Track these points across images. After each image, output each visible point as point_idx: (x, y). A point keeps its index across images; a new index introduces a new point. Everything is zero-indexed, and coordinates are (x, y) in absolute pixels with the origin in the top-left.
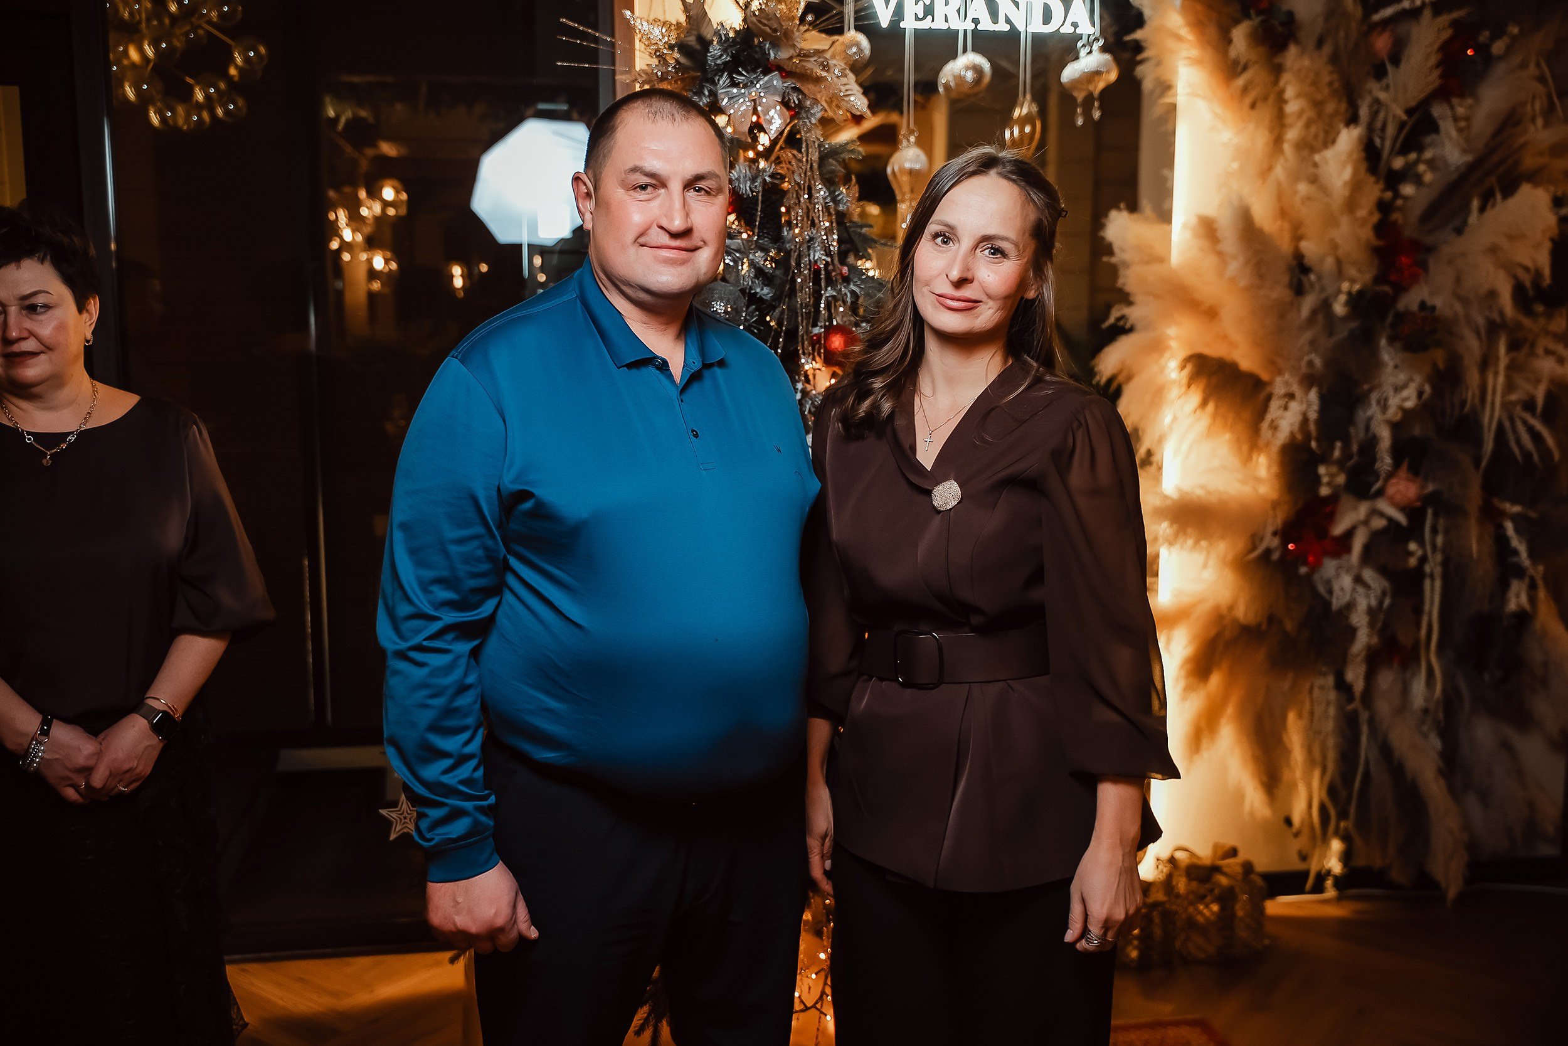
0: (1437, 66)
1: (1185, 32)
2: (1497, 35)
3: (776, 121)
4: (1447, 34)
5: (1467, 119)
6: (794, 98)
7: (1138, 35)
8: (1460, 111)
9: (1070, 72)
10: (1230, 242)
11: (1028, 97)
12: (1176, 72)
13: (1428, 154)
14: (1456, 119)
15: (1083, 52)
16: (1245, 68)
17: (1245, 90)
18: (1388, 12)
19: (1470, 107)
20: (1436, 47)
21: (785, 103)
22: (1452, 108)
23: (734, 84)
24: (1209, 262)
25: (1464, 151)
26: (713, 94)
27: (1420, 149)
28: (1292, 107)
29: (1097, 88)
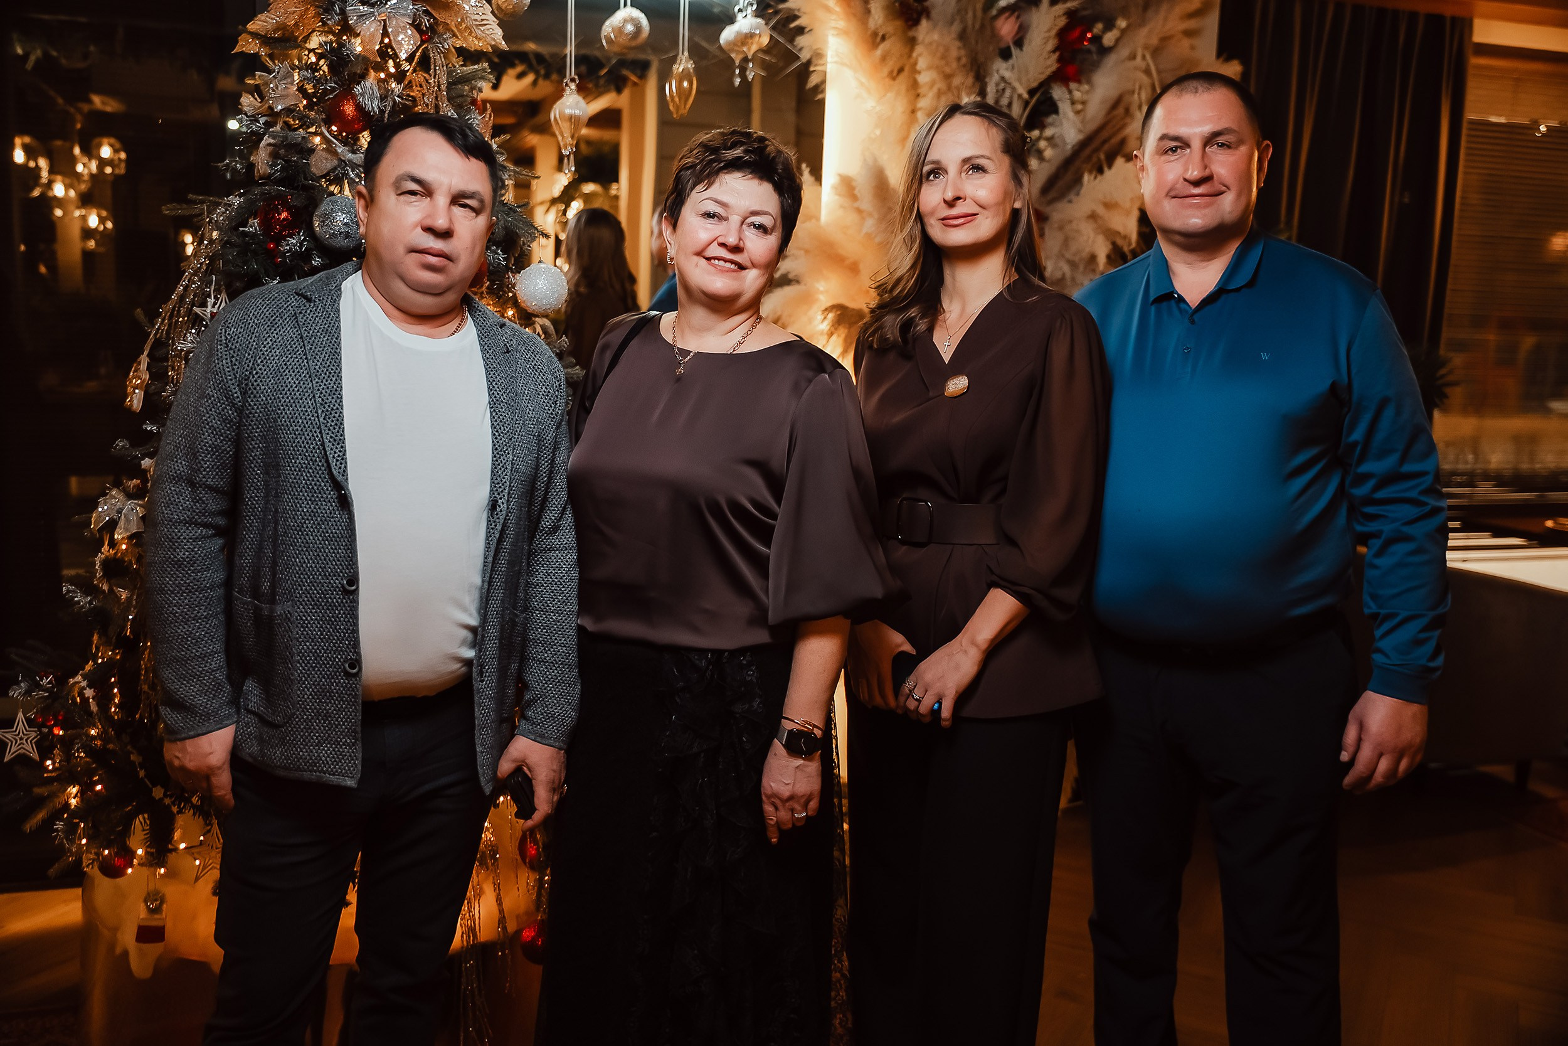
0: (1054, 51)
2: (1109, 26)
3: (406, 43)
4: (1062, 22)
5: (1084, 103)
6: (426, 22)
8: (1077, 95)
9: (728, 34)
10: (867, 202)
11: (686, 54)
12: (825, 40)
13: (1048, 132)
14: (1073, 103)
15: (740, 16)
16: (883, 38)
17: (884, 58)
19: (1087, 92)
20: (1054, 32)
21: (416, 26)
22: (1070, 92)
24: (852, 218)
25: (1080, 131)
26: (343, 12)
27: (1042, 127)
28: (924, 78)
29: (752, 49)
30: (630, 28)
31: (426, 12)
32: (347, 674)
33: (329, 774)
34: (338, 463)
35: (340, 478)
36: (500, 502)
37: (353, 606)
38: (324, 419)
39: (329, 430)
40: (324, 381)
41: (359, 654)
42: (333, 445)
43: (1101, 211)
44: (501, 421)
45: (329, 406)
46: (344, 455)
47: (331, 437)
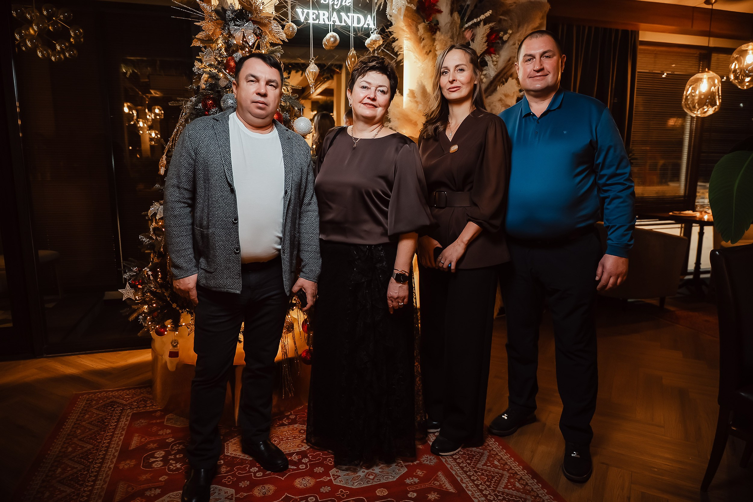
0: (486, 42)
1: (405, 28)
2: (506, 33)
3: (251, 39)
4: (488, 31)
5: (497, 61)
6: (258, 32)
7: (391, 29)
8: (494, 59)
9: (368, 42)
10: (419, 98)
11: (353, 48)
12: (403, 43)
13: (484, 72)
14: (493, 62)
15: (372, 34)
16: (423, 39)
17: (424, 47)
18: (470, 23)
19: (498, 58)
20: (485, 35)
21: (255, 34)
22: (492, 58)
23: (235, 25)
24: (414, 105)
25: (496, 71)
26: (229, 29)
29: (376, 46)
30: (332, 39)
31: (258, 28)
32: (236, 253)
33: (231, 289)
34: (230, 177)
35: (231, 182)
36: (288, 191)
37: (237, 228)
38: (224, 162)
39: (226, 165)
40: (224, 148)
41: (239, 246)
42: (228, 171)
43: (503, 98)
44: (287, 163)
45: (226, 157)
46: (232, 174)
47: (227, 168)
